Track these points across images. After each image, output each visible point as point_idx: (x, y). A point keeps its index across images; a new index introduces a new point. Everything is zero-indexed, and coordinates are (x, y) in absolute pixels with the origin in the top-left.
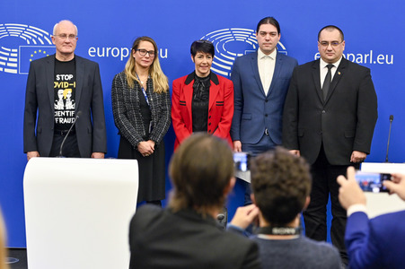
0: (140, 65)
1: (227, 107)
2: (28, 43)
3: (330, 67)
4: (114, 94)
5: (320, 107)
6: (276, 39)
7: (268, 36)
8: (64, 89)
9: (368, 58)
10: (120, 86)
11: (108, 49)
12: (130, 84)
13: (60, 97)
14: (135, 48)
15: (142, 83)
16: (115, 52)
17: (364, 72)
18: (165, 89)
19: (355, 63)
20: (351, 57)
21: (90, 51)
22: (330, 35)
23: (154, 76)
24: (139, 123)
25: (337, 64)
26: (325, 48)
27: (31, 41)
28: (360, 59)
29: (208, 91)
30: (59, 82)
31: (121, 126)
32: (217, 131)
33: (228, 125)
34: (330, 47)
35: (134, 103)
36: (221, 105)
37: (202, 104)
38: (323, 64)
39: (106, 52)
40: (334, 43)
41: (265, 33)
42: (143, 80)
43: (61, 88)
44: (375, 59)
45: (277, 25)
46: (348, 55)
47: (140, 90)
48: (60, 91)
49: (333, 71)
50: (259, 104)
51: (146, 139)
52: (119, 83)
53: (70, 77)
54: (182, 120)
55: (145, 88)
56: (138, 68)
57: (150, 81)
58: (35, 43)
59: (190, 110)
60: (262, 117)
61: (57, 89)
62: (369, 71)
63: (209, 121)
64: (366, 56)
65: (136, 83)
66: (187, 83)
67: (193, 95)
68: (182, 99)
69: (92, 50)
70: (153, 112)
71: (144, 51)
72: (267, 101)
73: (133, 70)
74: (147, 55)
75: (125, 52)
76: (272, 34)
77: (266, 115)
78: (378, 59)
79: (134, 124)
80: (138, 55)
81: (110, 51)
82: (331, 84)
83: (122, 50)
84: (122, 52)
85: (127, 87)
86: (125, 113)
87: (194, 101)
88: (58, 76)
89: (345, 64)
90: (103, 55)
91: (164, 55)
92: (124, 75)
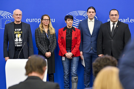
0: (45, 25)
1: (78, 39)
2: (4, 17)
3: (114, 24)
4: (36, 36)
5: (111, 38)
6: (94, 14)
7: (91, 13)
8: (18, 34)
9: (127, 20)
10: (38, 33)
11: (33, 19)
12: (42, 32)
13: (17, 37)
14: (42, 19)
15: (46, 31)
16: (36, 20)
17: (126, 26)
18: (54, 33)
20: (121, 20)
21: (27, 20)
22: (114, 12)
23: (50, 28)
24: (45, 46)
27: (5, 17)
28: (124, 21)
29: (72, 33)
30: (16, 31)
31: (39, 47)
32: (75, 48)
33: (79, 46)
35: (43, 38)
36: (76, 38)
37: (70, 38)
40: (116, 15)
41: (90, 12)
42: (46, 30)
43: (17, 34)
44: (129, 21)
46: (120, 20)
47: (45, 34)
48: (16, 35)
50: (89, 38)
51: (48, 51)
52: (37, 31)
53: (20, 30)
54: (62, 44)
55: (47, 33)
57: (48, 31)
58: (7, 17)
59: (65, 40)
60: (90, 43)
61: (15, 34)
62: (128, 25)
63: (72, 44)
64: (126, 20)
65: (44, 31)
66: (64, 30)
67: (66, 35)
68: (62, 36)
69: (28, 20)
70: (50, 42)
72: (91, 37)
74: (47, 21)
75: (39, 20)
76: (93, 12)
77: (92, 42)
78: (131, 21)
79: (43, 46)
81: (34, 20)
82: (115, 30)
83: (38, 19)
84: (38, 20)
85: (41, 33)
86: (40, 42)
87: (66, 37)
88: (15, 29)
89: (119, 23)
90: (32, 21)
91: (53, 21)
92: (39, 28)
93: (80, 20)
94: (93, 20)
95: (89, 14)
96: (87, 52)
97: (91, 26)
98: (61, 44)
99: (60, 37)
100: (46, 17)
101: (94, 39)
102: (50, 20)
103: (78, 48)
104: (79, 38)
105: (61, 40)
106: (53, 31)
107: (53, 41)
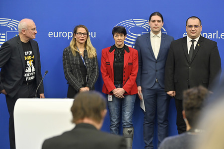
0: (79, 42)
1: (134, 66)
2: (12, 30)
3: (193, 41)
4: (64, 60)
5: (188, 65)
6: (160, 25)
7: (156, 23)
8: (29, 60)
9: (215, 35)
10: (68, 55)
11: (60, 33)
12: (74, 53)
14: (75, 32)
15: (81, 53)
16: (65, 35)
17: (213, 44)
18: (95, 56)
19: (207, 39)
20: (205, 35)
21: (49, 34)
22: (193, 22)
23: (88, 48)
24: (80, 77)
25: (197, 39)
26: (190, 29)
28: (210, 36)
29: (123, 56)
30: (27, 56)
31: (69, 79)
32: (128, 80)
33: (135, 77)
34: (193, 29)
35: (77, 65)
37: (120, 64)
38: (189, 40)
39: (59, 35)
40: (196, 26)
41: (154, 21)
42: (81, 51)
43: (28, 60)
44: (219, 36)
45: (161, 16)
46: (203, 34)
47: (80, 57)
48: (28, 62)
49: (195, 44)
50: (152, 64)
51: (84, 86)
52: (67, 53)
53: (31, 53)
54: (108, 73)
55: (83, 56)
56: (78, 44)
57: (85, 52)
58: (16, 30)
60: (154, 72)
61: (26, 61)
62: (216, 43)
63: (124, 74)
64: (214, 34)
65: (77, 53)
67: (114, 59)
68: (107, 61)
69: (51, 33)
70: (88, 70)
71: (80, 33)
72: (156, 62)
73: (75, 45)
74: (83, 36)
75: (70, 35)
76: (158, 21)
77: (157, 71)
78: (221, 36)
79: (76, 77)
80: (77, 36)
81: (61, 34)
82: (194, 52)
83: (69, 33)
85: (72, 55)
86: (71, 71)
87: (114, 62)
89: (202, 39)
90: (57, 36)
91: (93, 36)
92: (70, 48)
93: (138, 35)
94: (160, 34)
95: (153, 25)
96: (150, 86)
97: (156, 44)
98: (105, 74)
99: (105, 62)
100: (81, 30)
101: (160, 65)
102: (87, 34)
103: (135, 80)
104: (136, 64)
105: (106, 67)
106: (93, 53)
107: (93, 69)
